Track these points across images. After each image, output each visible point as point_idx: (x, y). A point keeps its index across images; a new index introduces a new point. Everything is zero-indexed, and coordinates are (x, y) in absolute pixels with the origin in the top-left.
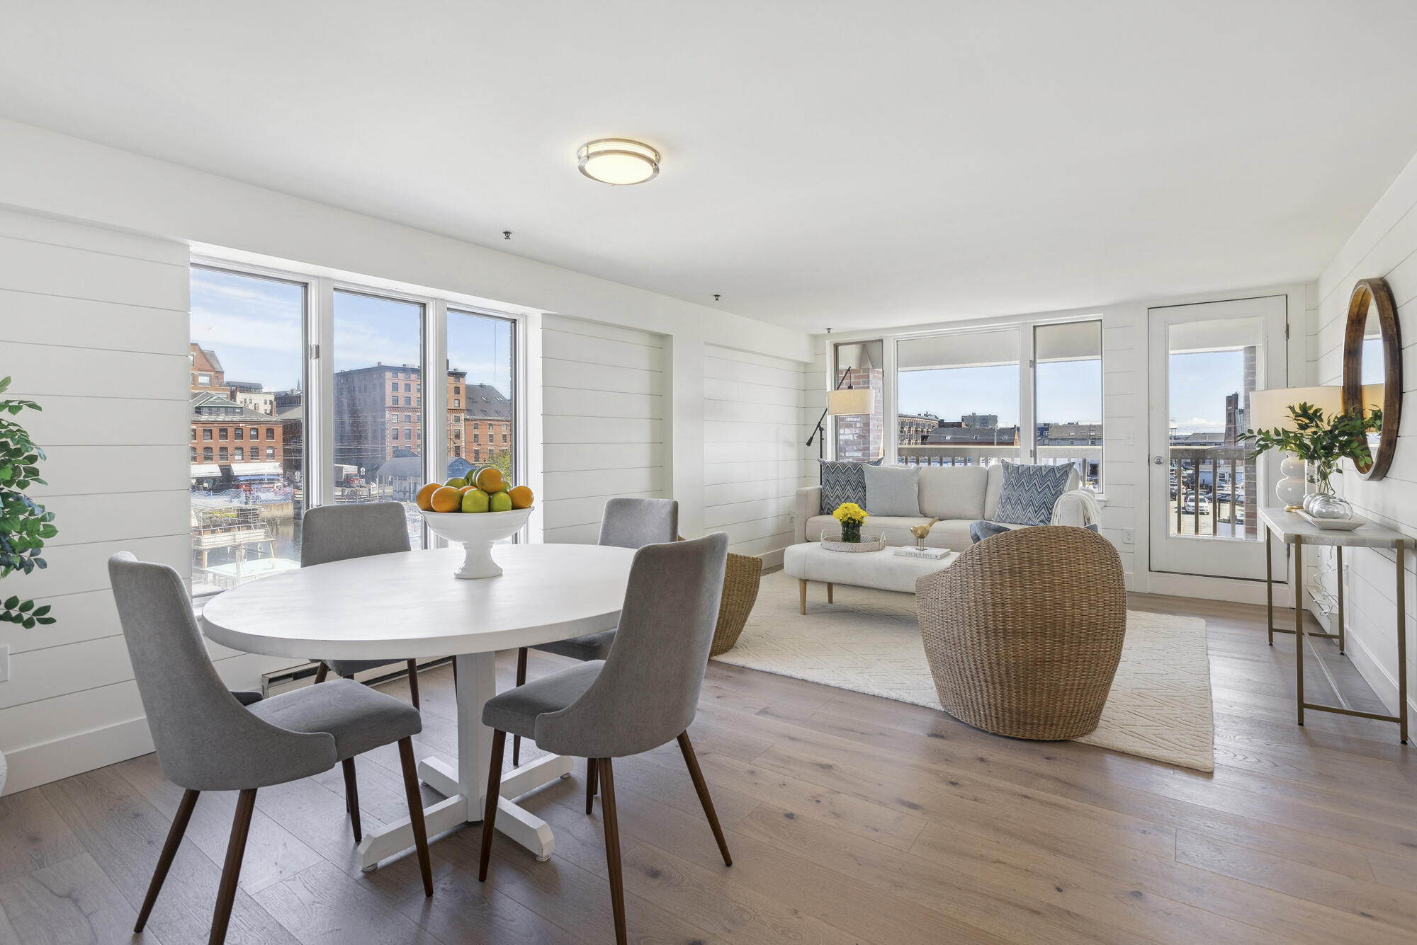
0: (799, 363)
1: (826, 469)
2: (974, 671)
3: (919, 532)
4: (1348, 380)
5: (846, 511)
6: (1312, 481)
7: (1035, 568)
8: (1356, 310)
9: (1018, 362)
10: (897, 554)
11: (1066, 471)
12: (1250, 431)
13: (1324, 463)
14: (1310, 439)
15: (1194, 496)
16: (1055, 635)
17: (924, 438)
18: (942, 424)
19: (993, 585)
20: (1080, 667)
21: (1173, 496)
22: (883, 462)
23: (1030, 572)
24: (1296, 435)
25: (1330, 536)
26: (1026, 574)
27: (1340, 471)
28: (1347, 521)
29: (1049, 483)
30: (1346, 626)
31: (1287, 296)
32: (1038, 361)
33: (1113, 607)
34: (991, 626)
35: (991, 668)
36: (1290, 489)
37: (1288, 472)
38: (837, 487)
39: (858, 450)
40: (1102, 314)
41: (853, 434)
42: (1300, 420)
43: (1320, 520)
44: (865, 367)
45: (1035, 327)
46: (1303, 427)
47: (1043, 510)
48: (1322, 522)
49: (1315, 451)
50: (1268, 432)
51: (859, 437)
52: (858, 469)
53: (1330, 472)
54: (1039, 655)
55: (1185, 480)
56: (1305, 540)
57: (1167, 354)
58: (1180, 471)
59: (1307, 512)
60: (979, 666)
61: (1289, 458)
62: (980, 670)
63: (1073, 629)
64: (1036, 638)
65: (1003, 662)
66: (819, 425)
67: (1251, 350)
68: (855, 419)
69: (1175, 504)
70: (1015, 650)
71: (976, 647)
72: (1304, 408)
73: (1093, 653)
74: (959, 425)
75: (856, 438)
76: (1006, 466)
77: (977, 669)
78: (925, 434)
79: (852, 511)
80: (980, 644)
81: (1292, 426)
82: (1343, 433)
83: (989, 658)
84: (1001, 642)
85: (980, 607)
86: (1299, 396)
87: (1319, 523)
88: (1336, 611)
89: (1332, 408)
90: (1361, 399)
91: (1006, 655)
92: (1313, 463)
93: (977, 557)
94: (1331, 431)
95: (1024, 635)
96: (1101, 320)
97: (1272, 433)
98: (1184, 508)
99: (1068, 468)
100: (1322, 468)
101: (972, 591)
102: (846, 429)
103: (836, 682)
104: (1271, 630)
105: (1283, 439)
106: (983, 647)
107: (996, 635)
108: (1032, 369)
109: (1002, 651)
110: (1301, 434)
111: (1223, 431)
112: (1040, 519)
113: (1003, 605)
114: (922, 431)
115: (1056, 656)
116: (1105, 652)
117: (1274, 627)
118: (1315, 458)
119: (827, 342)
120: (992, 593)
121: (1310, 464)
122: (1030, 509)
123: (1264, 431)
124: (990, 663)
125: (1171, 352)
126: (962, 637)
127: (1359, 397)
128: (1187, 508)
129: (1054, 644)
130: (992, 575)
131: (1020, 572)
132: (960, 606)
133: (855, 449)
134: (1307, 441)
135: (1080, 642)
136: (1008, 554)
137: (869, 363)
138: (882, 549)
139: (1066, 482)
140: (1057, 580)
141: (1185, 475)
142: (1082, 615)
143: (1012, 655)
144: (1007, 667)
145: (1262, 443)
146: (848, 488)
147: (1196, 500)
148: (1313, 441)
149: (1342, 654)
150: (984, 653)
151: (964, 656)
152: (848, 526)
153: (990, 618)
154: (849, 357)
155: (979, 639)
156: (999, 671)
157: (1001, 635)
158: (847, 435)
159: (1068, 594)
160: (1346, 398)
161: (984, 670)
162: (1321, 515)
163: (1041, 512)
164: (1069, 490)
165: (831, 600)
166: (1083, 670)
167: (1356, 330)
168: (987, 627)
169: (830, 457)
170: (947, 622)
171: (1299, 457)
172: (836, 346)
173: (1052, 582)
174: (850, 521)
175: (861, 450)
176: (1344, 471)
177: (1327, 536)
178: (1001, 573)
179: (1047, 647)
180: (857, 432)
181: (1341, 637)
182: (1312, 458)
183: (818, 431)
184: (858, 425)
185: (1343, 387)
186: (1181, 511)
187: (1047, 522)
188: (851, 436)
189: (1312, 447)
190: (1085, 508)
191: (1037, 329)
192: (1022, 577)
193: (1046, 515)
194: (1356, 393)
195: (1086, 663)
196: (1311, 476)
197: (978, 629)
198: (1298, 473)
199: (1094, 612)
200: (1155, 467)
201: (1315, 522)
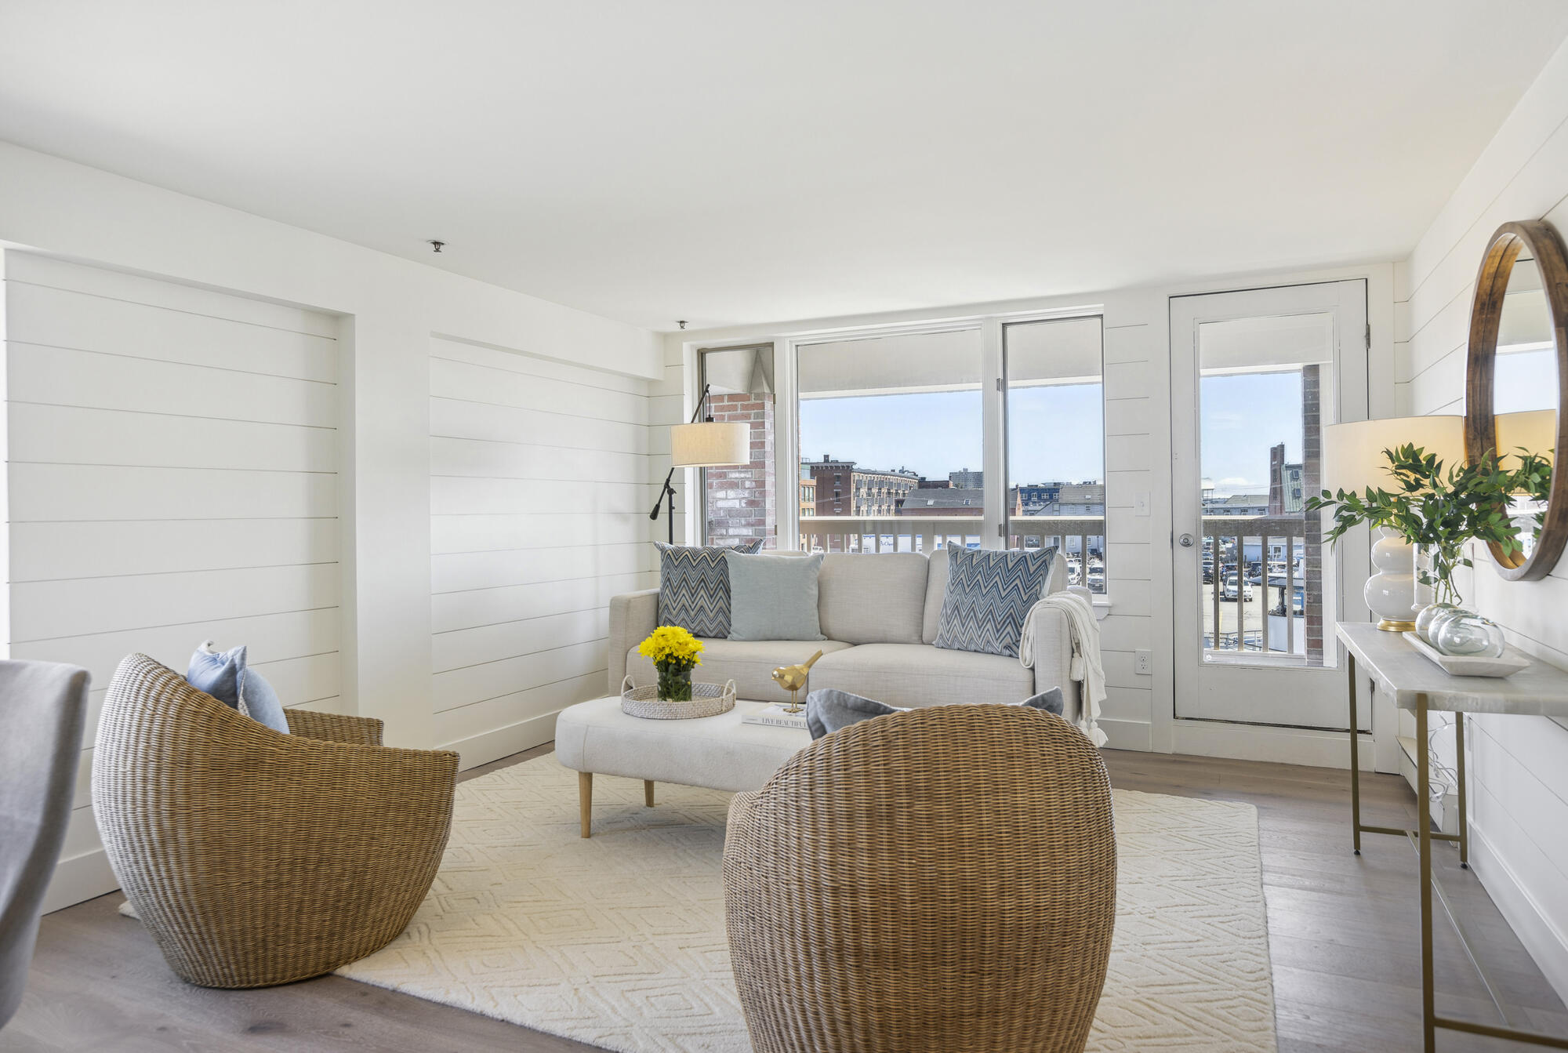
0: (638, 380)
1: (675, 560)
2: (803, 1034)
3: (789, 678)
4: (1474, 405)
5: (663, 643)
6: (1425, 580)
7: (920, 807)
8: (1488, 283)
9: (980, 385)
10: (749, 722)
11: (1045, 561)
12: (1326, 493)
13: (1445, 549)
14: (1421, 506)
15: (1236, 578)
16: (964, 958)
17: (899, 502)
18: (923, 483)
19: (833, 847)
20: (1018, 1023)
21: (1209, 578)
22: (761, 546)
23: (911, 816)
24: (1399, 499)
25: (1477, 695)
26: (902, 820)
27: (1468, 563)
28: (1494, 660)
29: (1017, 581)
30: (1469, 818)
31: (1367, 280)
32: (1010, 383)
33: (1086, 881)
34: (831, 941)
35: (834, 1031)
36: (1386, 592)
37: (1385, 564)
38: (684, 591)
39: (749, 525)
40: (1102, 305)
41: (741, 499)
42: (1404, 474)
43: (1452, 659)
44: (757, 391)
45: (1004, 325)
46: (1411, 488)
47: (1009, 629)
48: (1456, 664)
49: (1430, 526)
50: (1354, 494)
51: (751, 503)
52: (718, 561)
53: (1454, 565)
54: (931, 1003)
55: (1224, 556)
56: (1434, 704)
57: (1196, 376)
58: (1216, 545)
59: (1424, 639)
60: (812, 1024)
61: (1388, 540)
62: (815, 1035)
63: (1001, 940)
64: (924, 968)
65: (857, 1020)
66: (667, 485)
67: (1312, 373)
68: (742, 475)
69: (1210, 588)
70: (880, 994)
71: (805, 985)
72: (1411, 453)
73: (1044, 988)
74: (944, 485)
75: (744, 505)
76: (954, 552)
77: (809, 1031)
78: (901, 497)
79: (673, 643)
80: (811, 978)
81: (1394, 486)
82: (1471, 498)
83: (830, 1010)
84: (852, 976)
85: (809, 897)
86: (1398, 434)
87: (1450, 665)
88: (1454, 791)
89: (1452, 455)
90: (1494, 437)
91: (862, 1005)
92: (1426, 550)
93: (805, 780)
94: (1456, 494)
95: (898, 961)
96: (1101, 316)
97: (1362, 495)
98: (1223, 593)
99: (1047, 557)
100: (1441, 558)
101: (794, 856)
102: (729, 492)
103: (570, 1024)
104: (1358, 829)
105: (1377, 507)
106: (818, 984)
107: (841, 959)
108: (1001, 394)
109: (854, 995)
110: (1407, 498)
111: (1267, 491)
112: (1005, 643)
113: (854, 893)
114: (897, 493)
115: (967, 1004)
116: (1072, 980)
117: (1362, 823)
118: (1431, 541)
119: (686, 346)
120: (833, 864)
121: (1422, 551)
122: (989, 626)
123: (1347, 492)
124: (833, 1022)
125: (1203, 372)
126: (779, 958)
127: (1491, 436)
128: (1226, 593)
129: (963, 979)
130: (832, 821)
131: (890, 816)
132: (772, 888)
133: (743, 522)
134: (1416, 511)
135: (1017, 969)
136: (867, 773)
137: (764, 382)
138: (728, 710)
139: (1044, 580)
140: (967, 830)
141: (1224, 549)
142: (1020, 908)
143: (874, 1004)
144: (866, 1032)
145: (1345, 513)
146: (702, 592)
147: (1240, 583)
148: (1424, 509)
149: (1465, 867)
150: (820, 999)
151: (785, 999)
152: (667, 670)
153: (829, 921)
154: (729, 374)
155: (810, 967)
156: (851, 1037)
157: (851, 961)
158: (727, 500)
159: (990, 865)
160: (1471, 437)
161: (822, 1035)
162: (1450, 648)
163: (1006, 632)
164: (1050, 592)
165: (650, 801)
166: (1025, 1028)
167: (1487, 321)
168: (822, 941)
169: (690, 537)
170: (753, 919)
171: (1405, 539)
172: (702, 354)
173: (958, 838)
174: (670, 660)
175: (752, 525)
176: (1476, 563)
177: (1472, 695)
178: (850, 817)
179: (948, 985)
180: (746, 495)
181: (1462, 838)
182: (1424, 540)
183: (666, 496)
184: (748, 484)
185: (1467, 418)
186: (1219, 598)
187: (1014, 648)
188: (737, 502)
189: (1425, 521)
190: (1072, 625)
191: (1009, 329)
192: (892, 827)
193: (1013, 636)
194: (1486, 429)
195: (1032, 1012)
196: (1425, 573)
197: (807, 945)
198: (1401, 564)
199: (1045, 899)
200: (1183, 553)
201: (1444, 663)
